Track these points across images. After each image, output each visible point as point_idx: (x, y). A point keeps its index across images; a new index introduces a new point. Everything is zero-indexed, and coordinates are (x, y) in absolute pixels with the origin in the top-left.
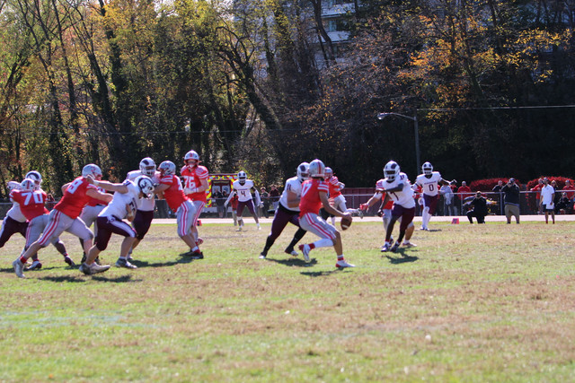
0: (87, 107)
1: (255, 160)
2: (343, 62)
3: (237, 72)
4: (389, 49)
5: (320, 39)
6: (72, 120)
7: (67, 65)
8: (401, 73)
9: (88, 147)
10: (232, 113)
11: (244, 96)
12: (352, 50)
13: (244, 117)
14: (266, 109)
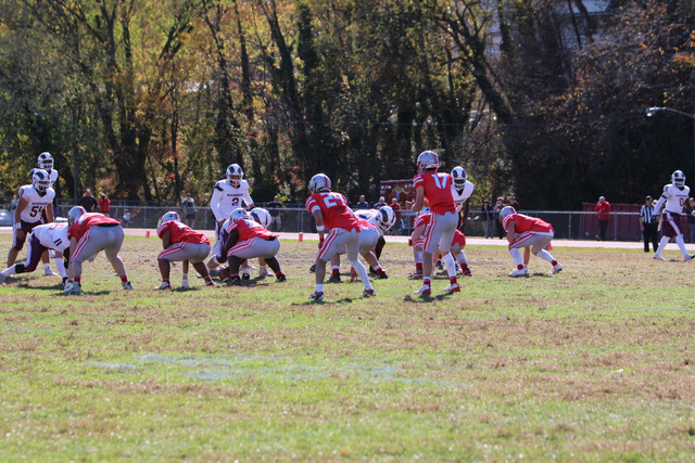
0: (264, 87)
1: (482, 163)
2: (602, 40)
3: (462, 48)
4: (663, 25)
5: (571, 9)
6: (245, 103)
7: (240, 31)
8: (678, 57)
9: (264, 139)
10: (453, 101)
11: (470, 79)
12: (615, 24)
13: (469, 107)
14: (499, 97)
